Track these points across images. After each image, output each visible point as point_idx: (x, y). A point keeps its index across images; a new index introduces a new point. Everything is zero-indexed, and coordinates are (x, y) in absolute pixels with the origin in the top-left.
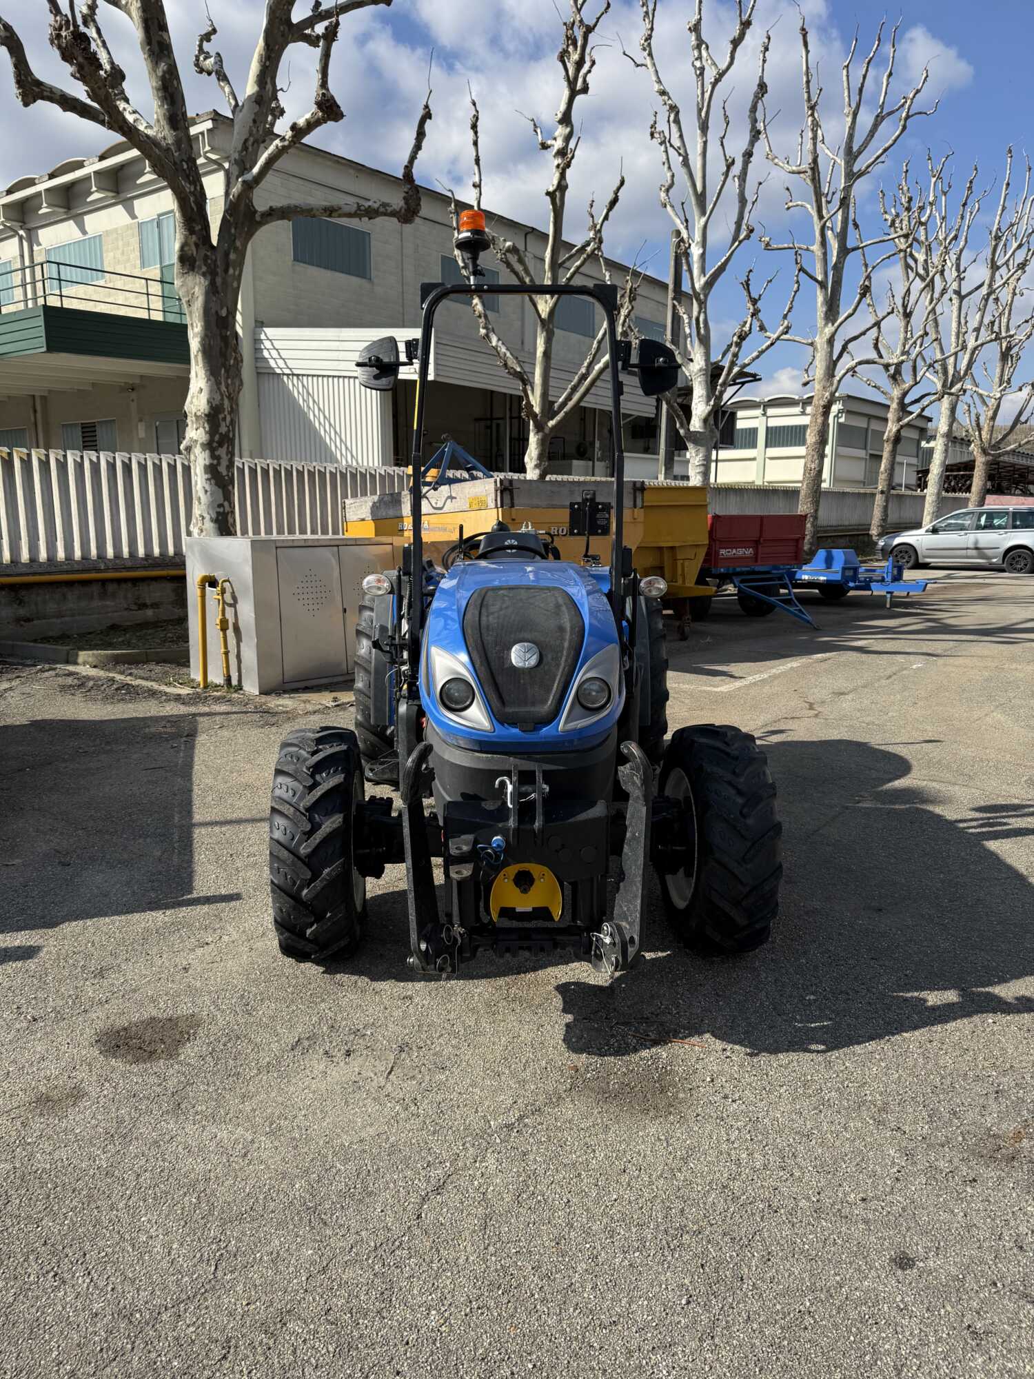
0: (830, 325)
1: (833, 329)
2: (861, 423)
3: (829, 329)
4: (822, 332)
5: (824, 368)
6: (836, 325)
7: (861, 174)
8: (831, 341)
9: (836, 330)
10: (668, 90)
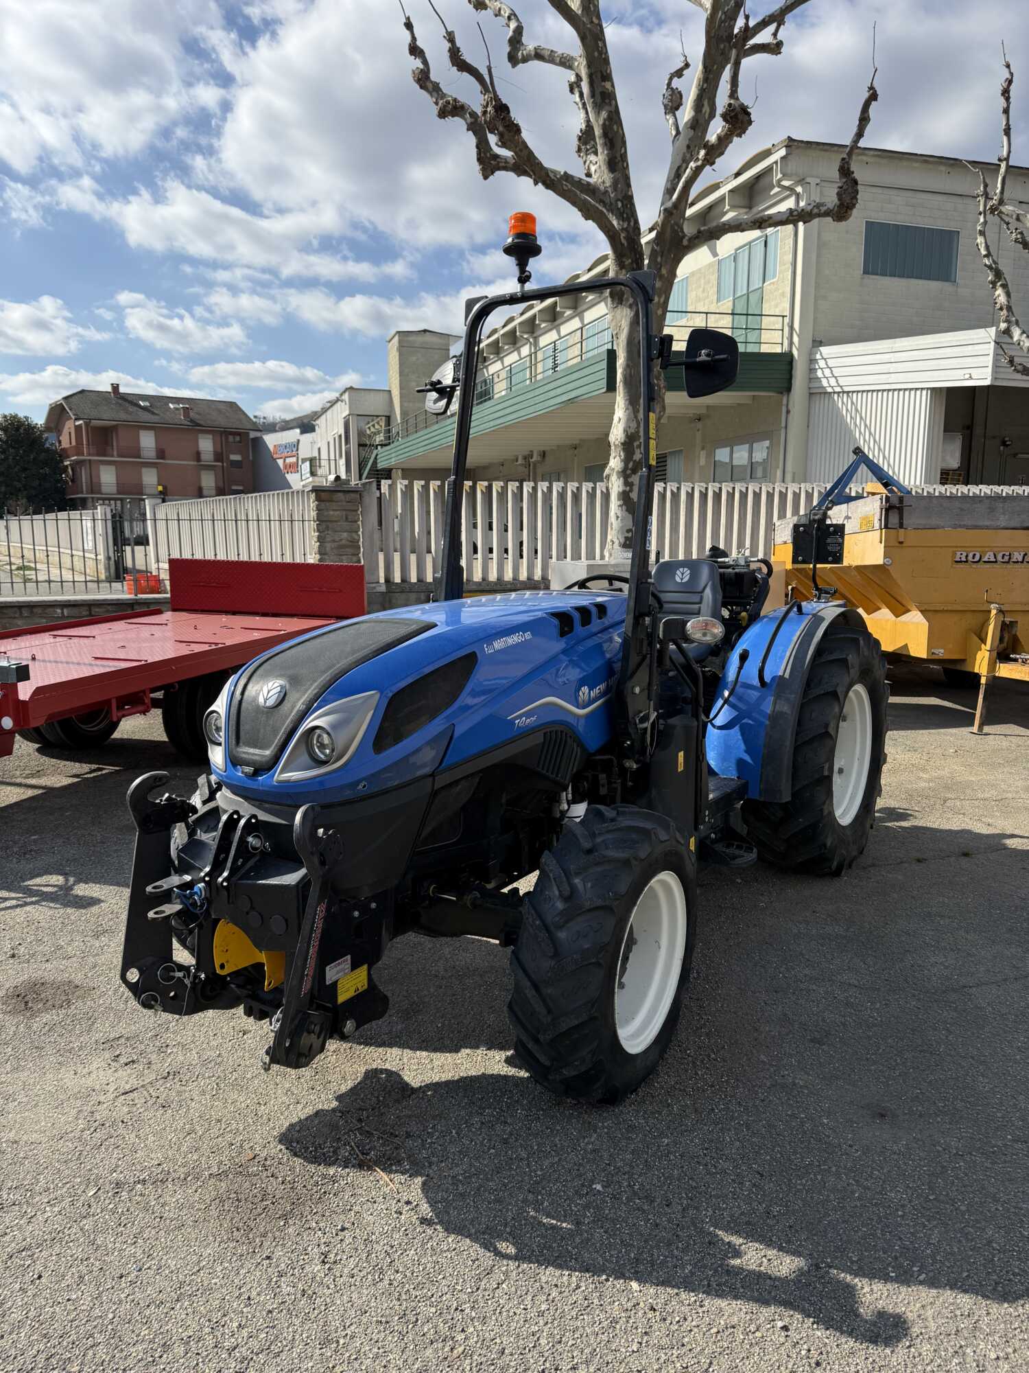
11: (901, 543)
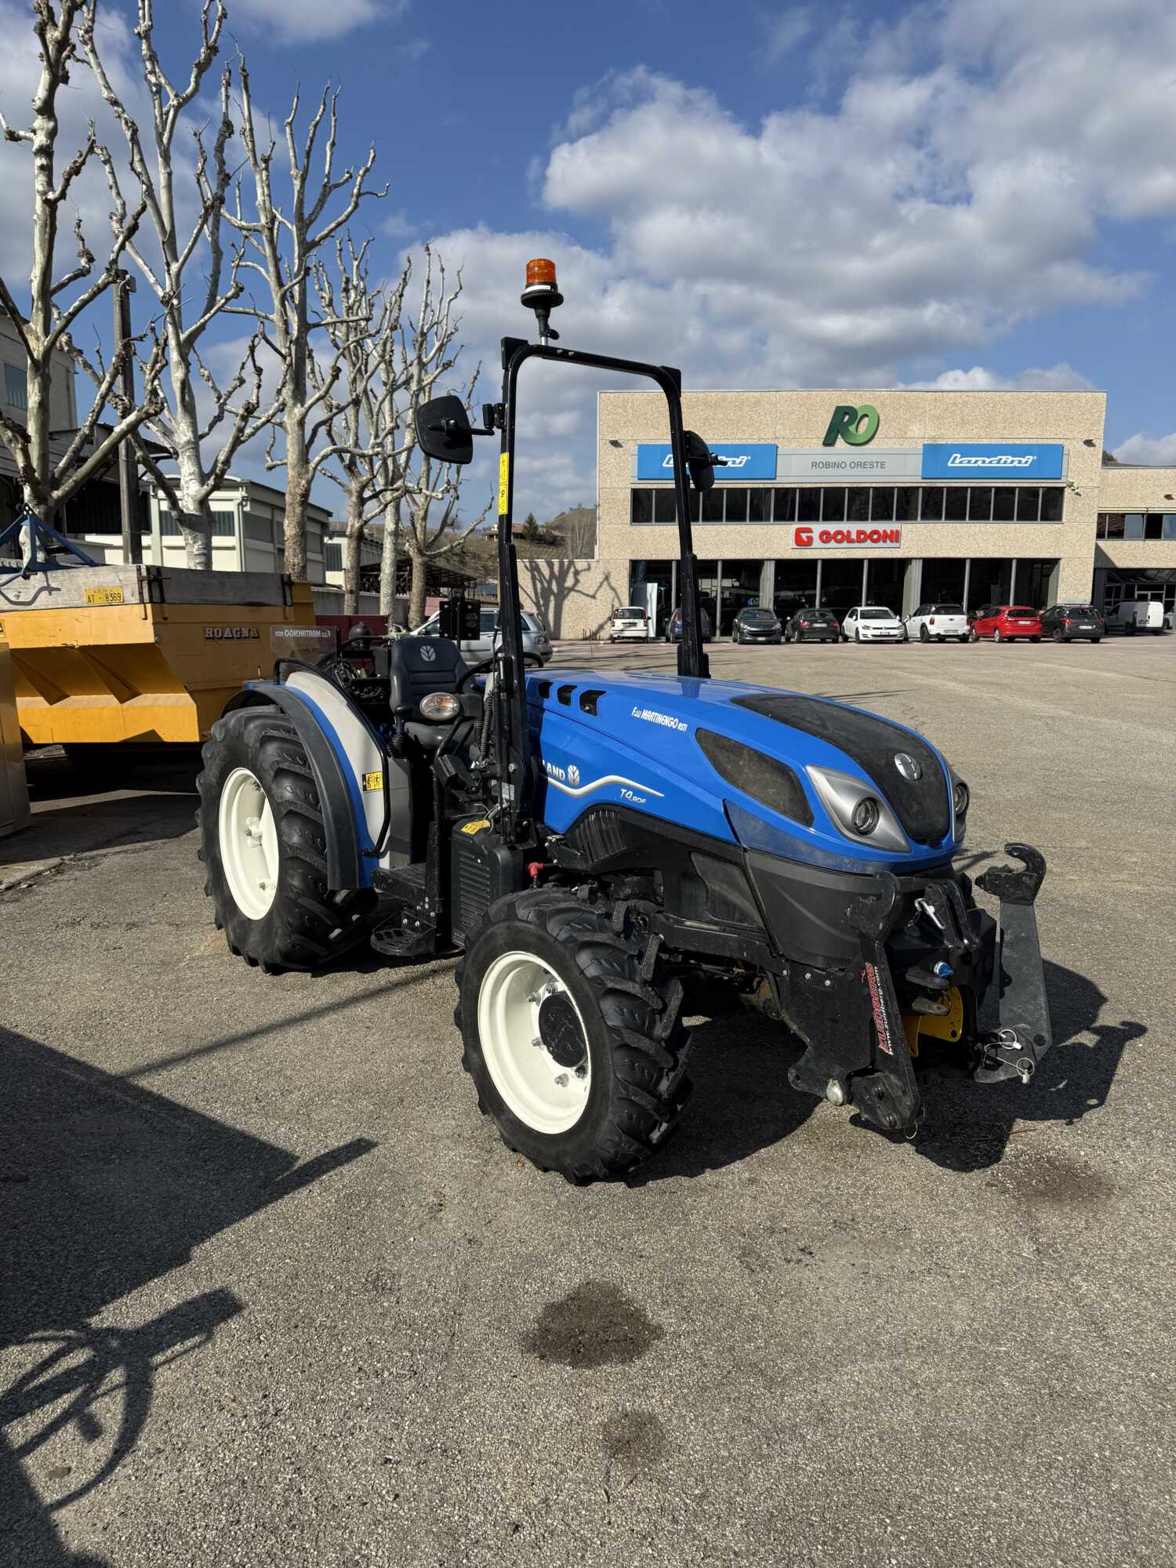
0: (299, 405)
1: (303, 410)
2: (265, 514)
3: (298, 411)
4: (291, 412)
5: (297, 452)
6: (306, 406)
7: (315, 244)
8: (301, 423)
9: (307, 412)
10: (120, 100)
11: (166, 619)
